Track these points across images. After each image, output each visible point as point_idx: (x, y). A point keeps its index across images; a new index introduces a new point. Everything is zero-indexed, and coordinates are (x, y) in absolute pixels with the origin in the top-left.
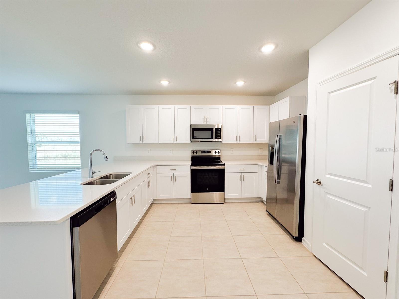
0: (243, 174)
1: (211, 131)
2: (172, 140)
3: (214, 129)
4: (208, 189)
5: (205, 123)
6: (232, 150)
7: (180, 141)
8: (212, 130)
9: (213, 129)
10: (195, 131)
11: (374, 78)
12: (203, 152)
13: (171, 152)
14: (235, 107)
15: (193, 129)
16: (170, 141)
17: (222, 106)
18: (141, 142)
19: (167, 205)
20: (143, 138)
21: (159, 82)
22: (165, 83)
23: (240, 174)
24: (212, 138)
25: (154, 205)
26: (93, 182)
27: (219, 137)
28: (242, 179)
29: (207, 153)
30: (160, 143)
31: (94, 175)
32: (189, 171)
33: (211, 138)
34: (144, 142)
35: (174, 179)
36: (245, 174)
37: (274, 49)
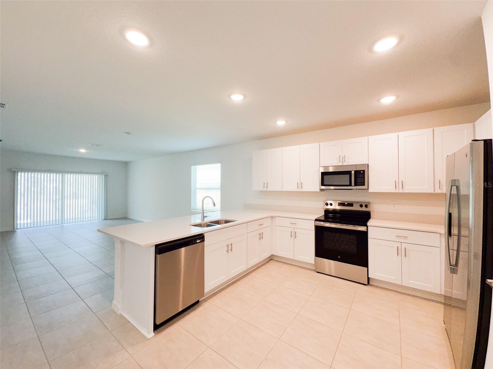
0: (404, 246)
1: (349, 175)
2: (296, 187)
3: (353, 172)
4: (339, 257)
5: (340, 164)
6: (394, 204)
7: (306, 189)
8: (349, 173)
9: (351, 172)
10: (324, 176)
12: (341, 204)
14: (394, 135)
15: (322, 173)
16: (294, 188)
17: (368, 138)
18: (265, 189)
19: (286, 266)
20: (266, 185)
21: (275, 123)
22: (281, 123)
23: (396, 245)
24: (350, 185)
25: (272, 261)
26: (201, 225)
27: (362, 183)
28: (402, 252)
29: (348, 206)
30: (283, 190)
31: (205, 218)
32: (313, 228)
33: (348, 184)
34: (268, 190)
35: (294, 235)
36: (409, 247)
37: (398, 44)
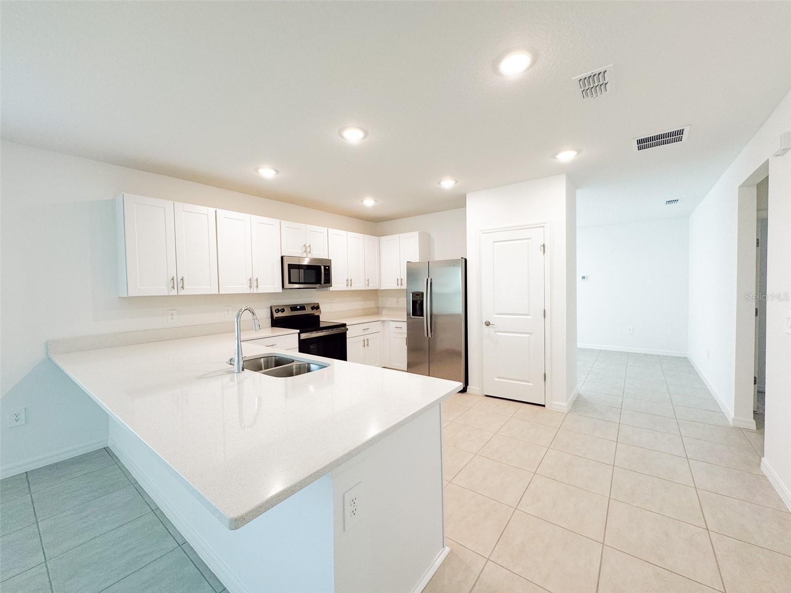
0: (367, 337)
1: (315, 271)
2: (247, 286)
3: (322, 267)
5: (305, 255)
7: (261, 289)
8: (317, 268)
9: (320, 267)
10: (291, 270)
11: (530, 238)
12: (294, 308)
13: (228, 314)
15: (289, 264)
17: (328, 230)
18: (174, 293)
23: (362, 338)
24: (319, 282)
27: (327, 280)
28: (366, 344)
29: (300, 310)
33: (314, 281)
34: (182, 293)
